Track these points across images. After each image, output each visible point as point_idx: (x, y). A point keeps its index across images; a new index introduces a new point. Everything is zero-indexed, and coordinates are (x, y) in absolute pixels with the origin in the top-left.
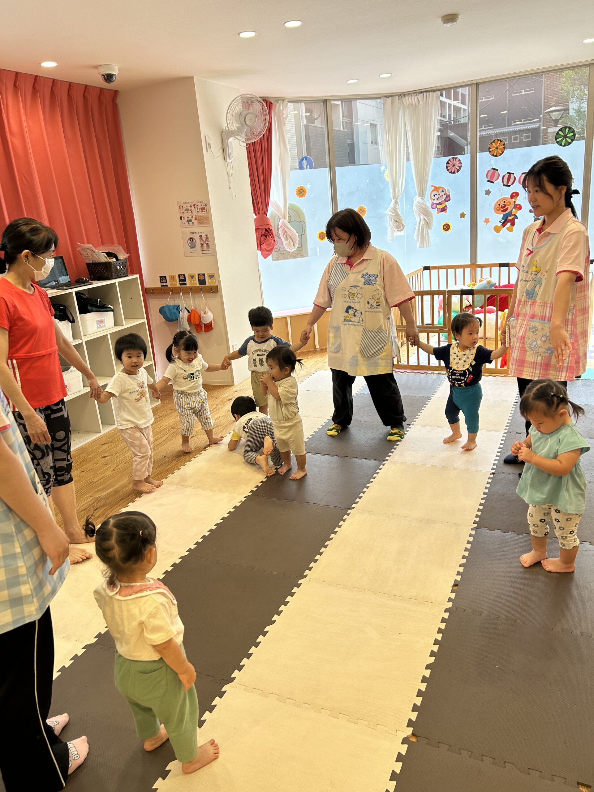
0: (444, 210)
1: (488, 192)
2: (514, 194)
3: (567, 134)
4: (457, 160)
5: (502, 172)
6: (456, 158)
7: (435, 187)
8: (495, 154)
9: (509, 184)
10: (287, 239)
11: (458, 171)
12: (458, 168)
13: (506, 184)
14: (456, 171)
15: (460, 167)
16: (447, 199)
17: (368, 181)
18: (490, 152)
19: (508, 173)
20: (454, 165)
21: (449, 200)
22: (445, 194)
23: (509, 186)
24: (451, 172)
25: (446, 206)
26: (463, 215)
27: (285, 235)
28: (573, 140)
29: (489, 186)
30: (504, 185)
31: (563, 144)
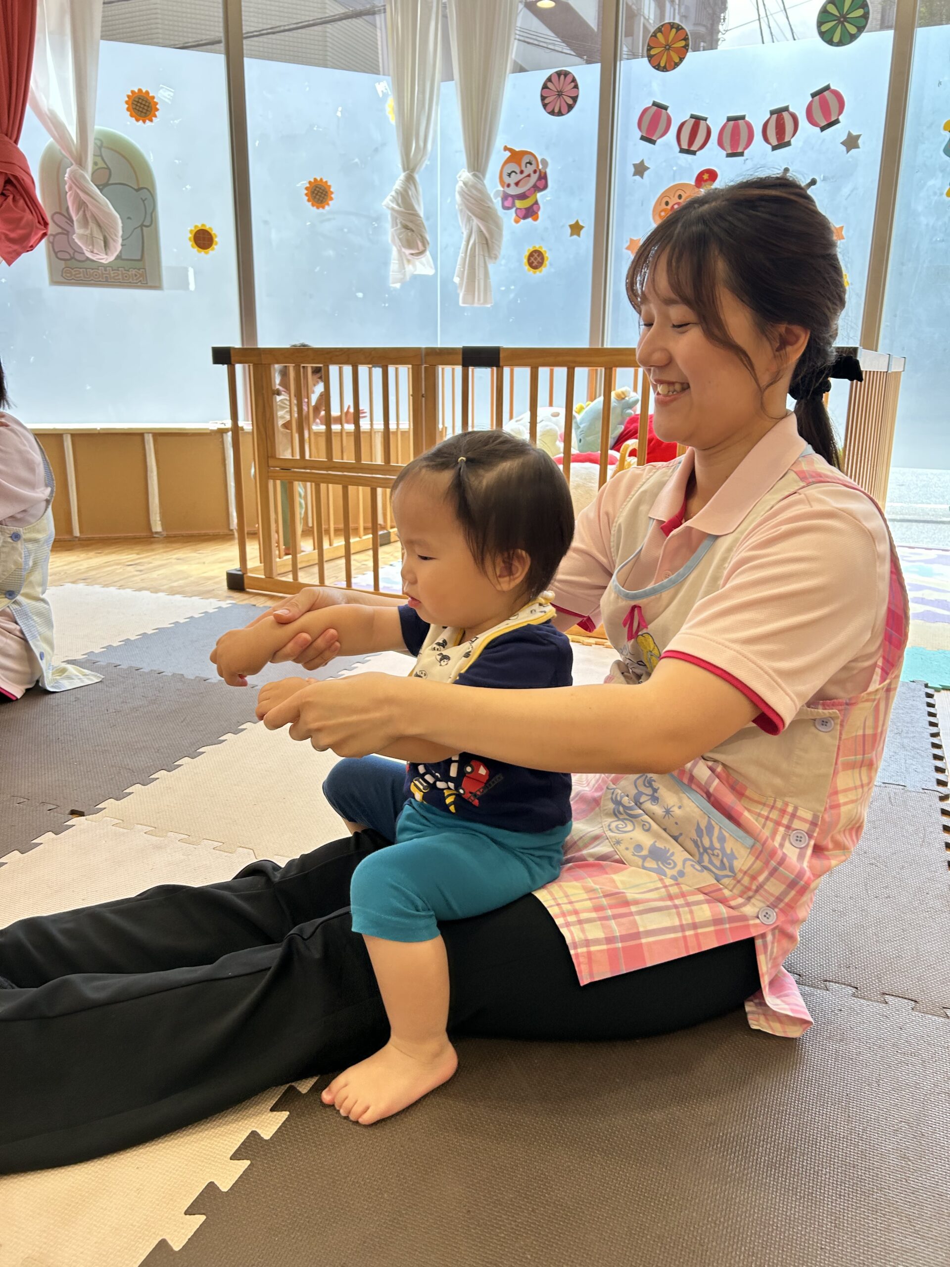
0: (530, 212)
1: (640, 169)
2: (706, 176)
3: (848, 13)
4: (569, 79)
5: (679, 115)
6: (566, 74)
7: (510, 150)
8: (662, 64)
9: (694, 148)
10: (85, 223)
11: (570, 107)
12: (570, 102)
13: (685, 146)
14: (564, 109)
15: (575, 99)
16: (541, 184)
17: (339, 114)
18: (650, 58)
19: (692, 116)
20: (560, 94)
21: (545, 187)
22: (535, 172)
23: (694, 153)
24: (552, 113)
25: (536, 203)
26: (576, 229)
27: (81, 213)
28: (861, 29)
29: (642, 151)
30: (682, 151)
31: (836, 39)
